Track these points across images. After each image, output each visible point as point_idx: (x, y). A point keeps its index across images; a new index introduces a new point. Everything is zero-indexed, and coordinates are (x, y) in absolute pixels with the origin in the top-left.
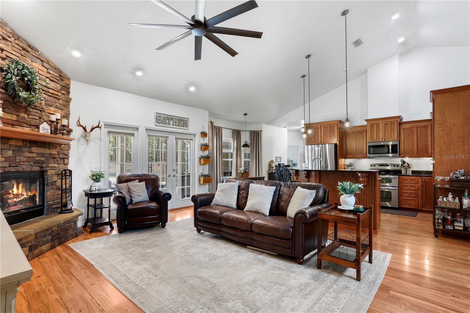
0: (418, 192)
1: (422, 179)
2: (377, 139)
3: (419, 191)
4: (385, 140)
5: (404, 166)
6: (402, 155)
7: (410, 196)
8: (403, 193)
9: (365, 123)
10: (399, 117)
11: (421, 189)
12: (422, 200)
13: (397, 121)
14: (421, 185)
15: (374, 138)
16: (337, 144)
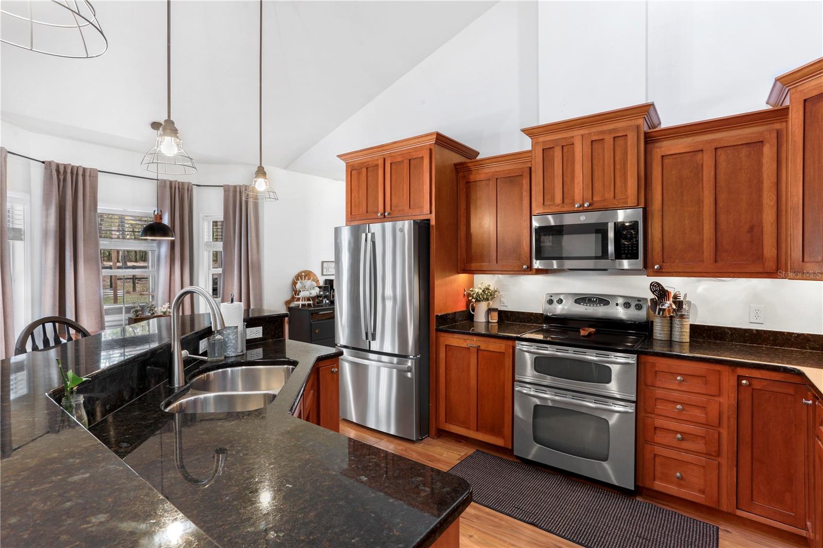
0: (719, 433)
1: (740, 378)
2: (566, 201)
3: (721, 430)
4: (590, 205)
5: (660, 309)
6: (656, 267)
7: (685, 445)
8: (655, 428)
9: (526, 144)
10: (646, 110)
11: (733, 422)
12: (735, 469)
13: (638, 127)
14: (734, 402)
15: (553, 198)
16: (429, 220)
